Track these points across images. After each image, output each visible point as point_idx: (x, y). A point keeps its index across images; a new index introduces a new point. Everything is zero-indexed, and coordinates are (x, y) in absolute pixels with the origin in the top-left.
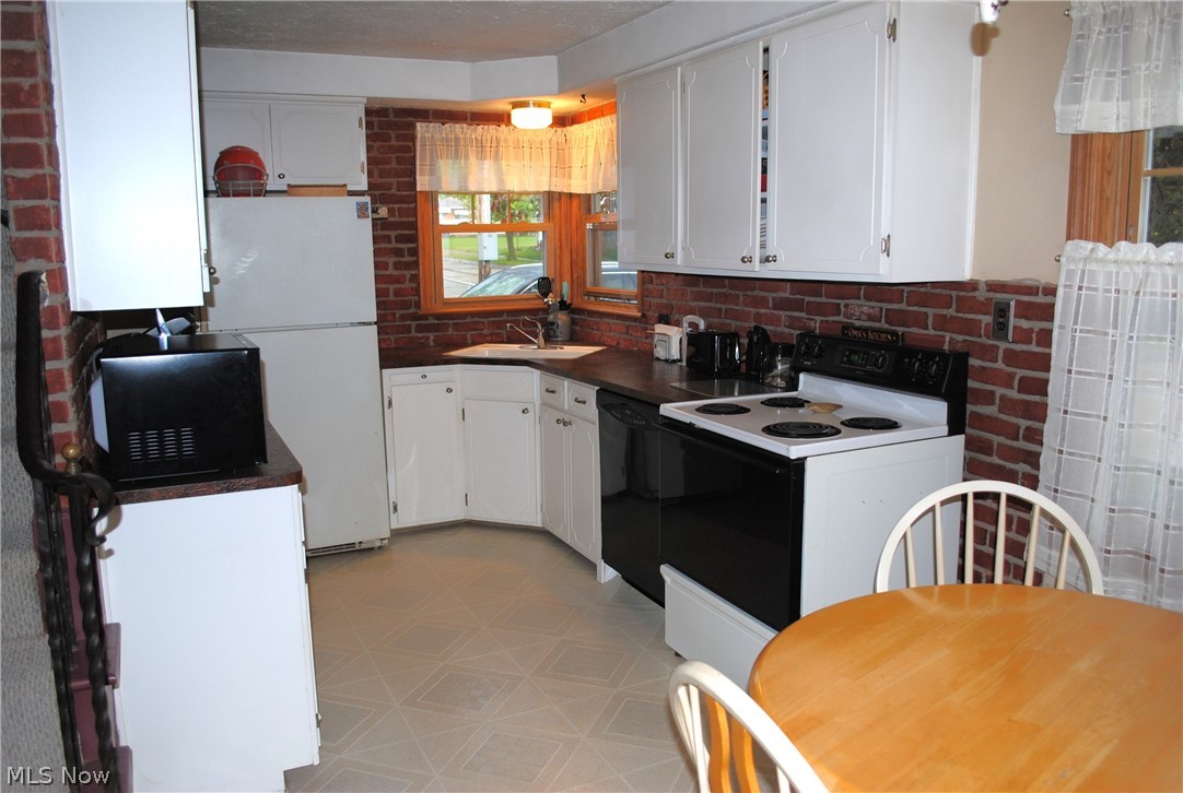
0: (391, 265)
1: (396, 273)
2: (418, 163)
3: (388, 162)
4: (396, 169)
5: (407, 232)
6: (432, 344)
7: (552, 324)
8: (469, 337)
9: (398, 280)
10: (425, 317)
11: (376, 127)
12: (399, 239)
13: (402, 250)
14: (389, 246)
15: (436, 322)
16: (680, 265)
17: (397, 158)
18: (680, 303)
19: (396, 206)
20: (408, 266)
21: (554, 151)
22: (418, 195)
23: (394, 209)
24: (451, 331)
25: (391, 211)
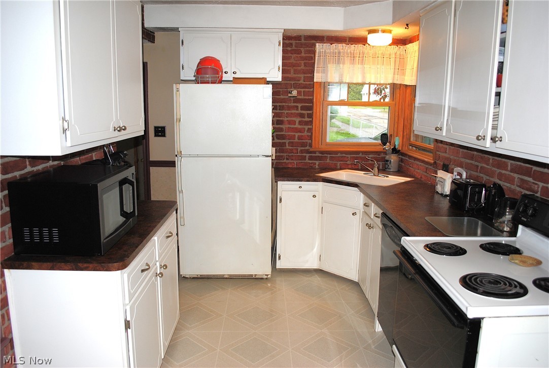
0: (297, 122)
1: (300, 127)
2: (316, 66)
3: (299, 65)
4: (303, 69)
5: (308, 105)
6: (317, 167)
7: (387, 161)
8: (338, 165)
9: (300, 131)
10: (315, 152)
11: (294, 46)
12: (303, 108)
13: (304, 114)
14: (297, 112)
15: (320, 155)
16: (444, 135)
17: (305, 63)
18: (455, 158)
19: (302, 90)
20: (307, 123)
21: (398, 60)
22: (315, 84)
23: (301, 91)
24: (328, 161)
25: (299, 93)
